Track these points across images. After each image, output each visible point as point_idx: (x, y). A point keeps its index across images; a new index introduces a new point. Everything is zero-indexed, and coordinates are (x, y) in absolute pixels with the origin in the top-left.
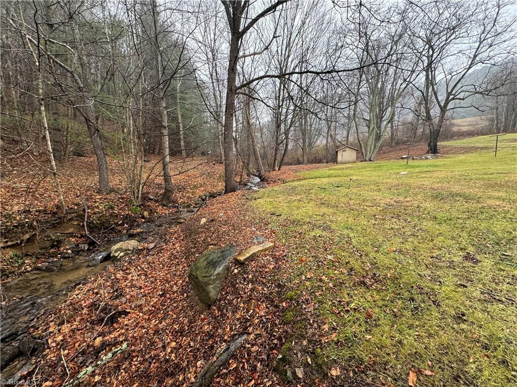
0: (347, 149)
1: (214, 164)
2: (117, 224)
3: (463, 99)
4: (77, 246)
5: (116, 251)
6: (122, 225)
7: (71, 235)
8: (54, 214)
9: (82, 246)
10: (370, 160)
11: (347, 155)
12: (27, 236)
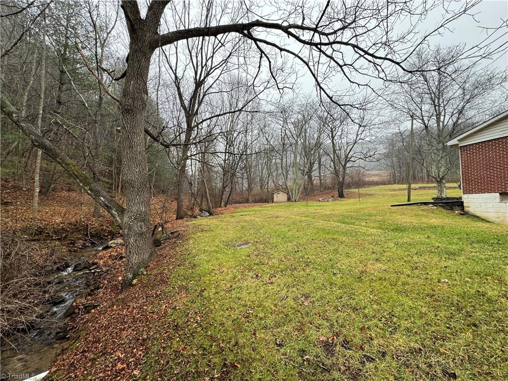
0: (280, 192)
1: (172, 201)
2: (104, 236)
3: (354, 162)
4: (85, 244)
5: (111, 244)
6: (107, 236)
7: (80, 239)
8: (75, 225)
9: (87, 244)
10: (295, 201)
11: (280, 197)
12: (64, 235)
